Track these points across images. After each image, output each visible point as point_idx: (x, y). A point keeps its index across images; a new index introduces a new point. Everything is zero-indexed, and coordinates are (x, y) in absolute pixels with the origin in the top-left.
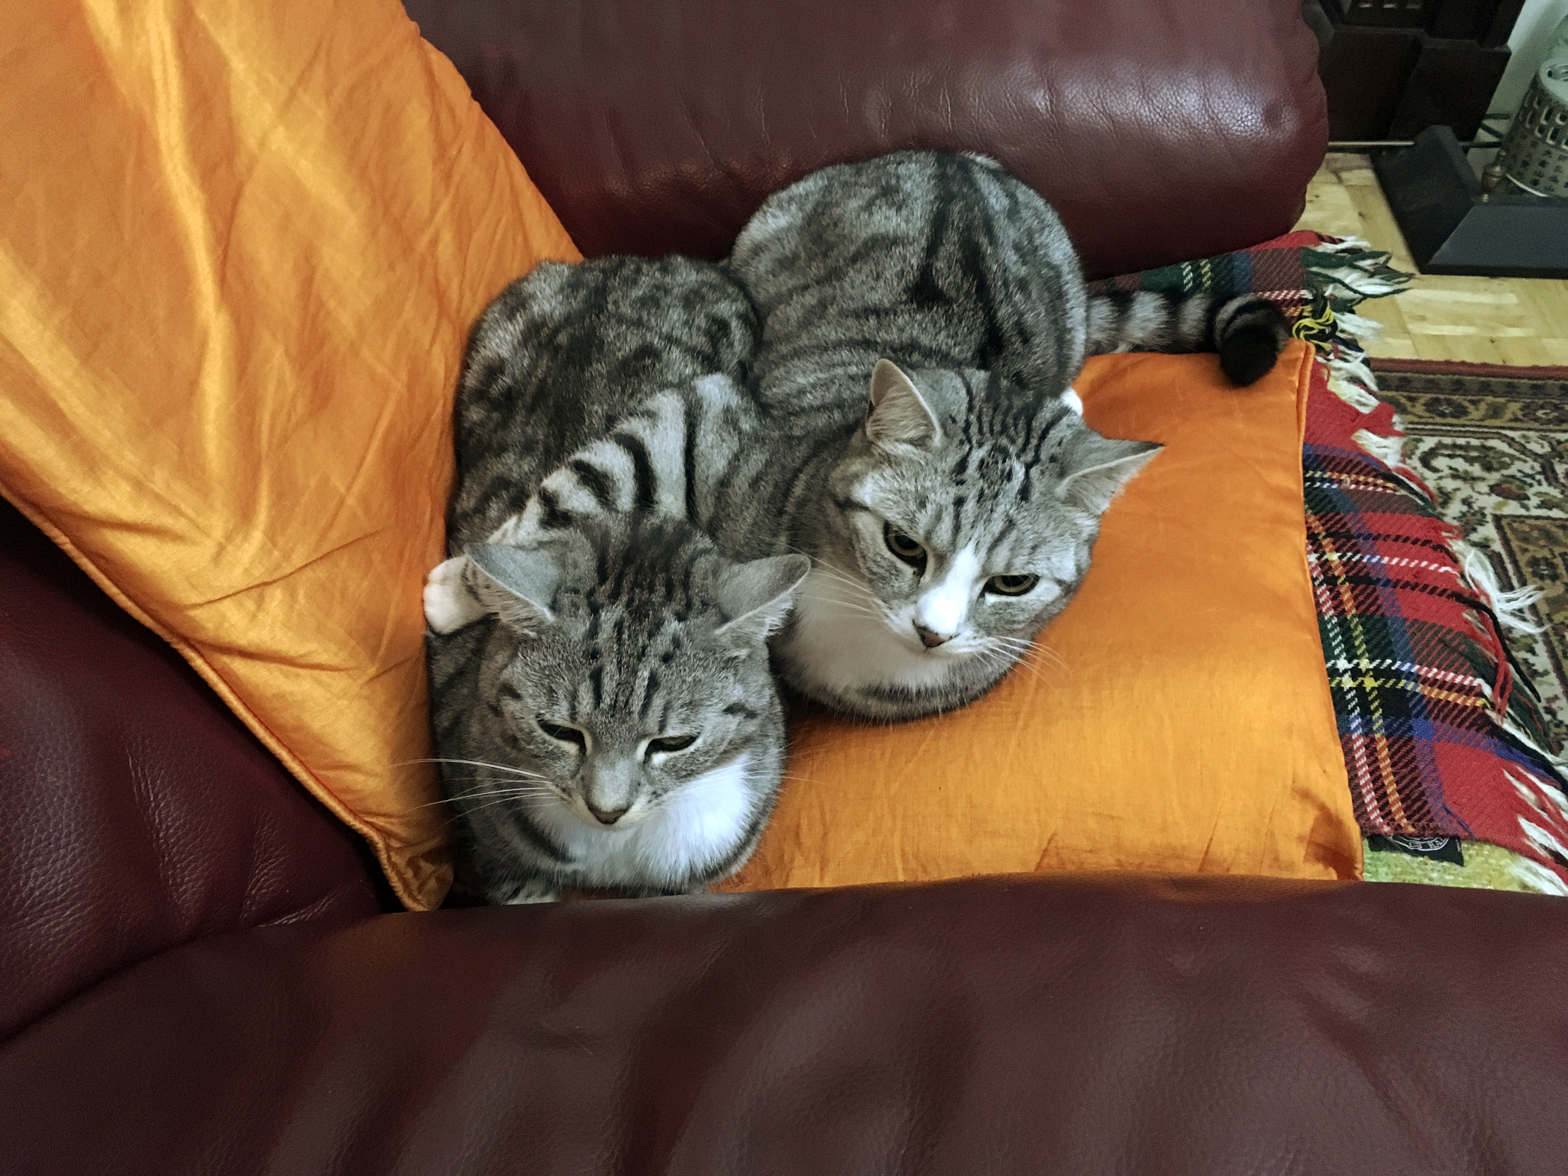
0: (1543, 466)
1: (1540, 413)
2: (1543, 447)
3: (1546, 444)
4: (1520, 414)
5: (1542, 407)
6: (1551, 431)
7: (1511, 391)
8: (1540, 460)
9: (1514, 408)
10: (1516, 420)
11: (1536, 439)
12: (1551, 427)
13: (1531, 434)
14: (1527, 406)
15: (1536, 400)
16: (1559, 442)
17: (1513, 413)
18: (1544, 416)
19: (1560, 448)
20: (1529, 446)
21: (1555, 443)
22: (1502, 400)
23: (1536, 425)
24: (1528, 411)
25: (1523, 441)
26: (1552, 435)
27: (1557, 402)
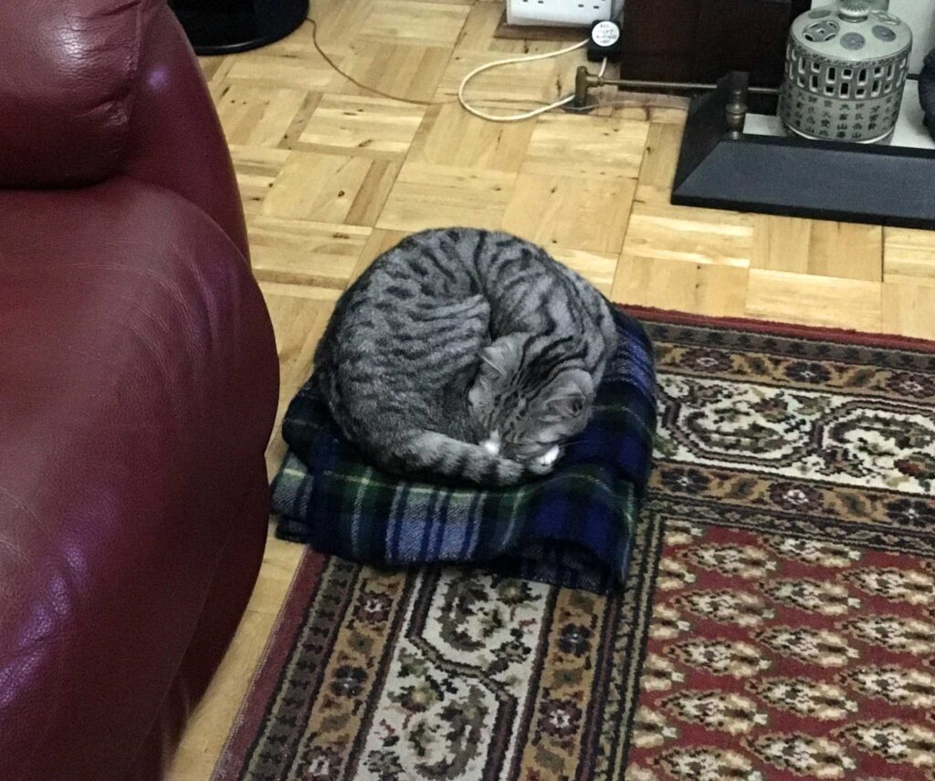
0: (668, 409)
1: (700, 361)
2: (681, 391)
3: (686, 388)
4: (678, 359)
5: (707, 355)
6: (702, 377)
7: (686, 337)
8: (670, 403)
9: (678, 353)
10: (673, 364)
11: (679, 383)
12: (704, 374)
13: (679, 378)
14: (693, 354)
15: (705, 348)
16: (701, 388)
17: (673, 358)
18: (703, 363)
19: (699, 394)
20: (667, 390)
21: (696, 388)
22: (669, 345)
23: (689, 371)
24: (689, 359)
25: (663, 384)
26: (698, 380)
27: (724, 351)
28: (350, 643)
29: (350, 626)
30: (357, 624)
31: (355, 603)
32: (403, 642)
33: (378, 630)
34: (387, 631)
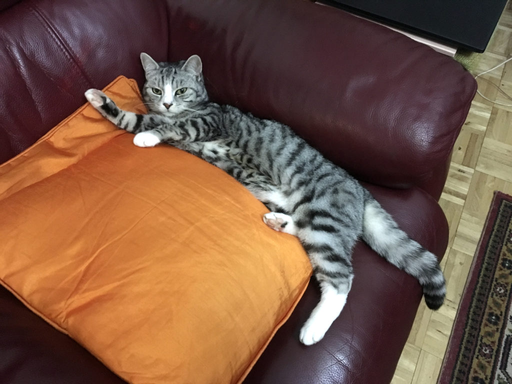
28: (478, 366)
29: (477, 358)
30: (480, 357)
31: (478, 347)
32: (498, 372)
33: (488, 362)
34: (492, 364)
